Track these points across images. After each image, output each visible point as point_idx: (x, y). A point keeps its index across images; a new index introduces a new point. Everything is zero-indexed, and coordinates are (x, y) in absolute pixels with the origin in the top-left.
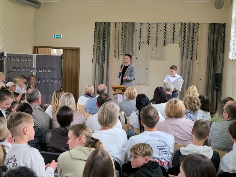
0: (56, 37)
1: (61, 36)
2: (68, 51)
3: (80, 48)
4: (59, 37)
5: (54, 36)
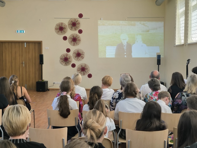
0: (19, 32)
1: (24, 31)
2: (31, 44)
3: (42, 41)
4: (22, 32)
5: (18, 31)
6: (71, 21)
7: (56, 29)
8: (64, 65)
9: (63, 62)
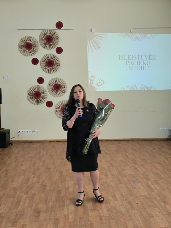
6: (45, 34)
7: (20, 47)
8: (35, 104)
9: (33, 99)
